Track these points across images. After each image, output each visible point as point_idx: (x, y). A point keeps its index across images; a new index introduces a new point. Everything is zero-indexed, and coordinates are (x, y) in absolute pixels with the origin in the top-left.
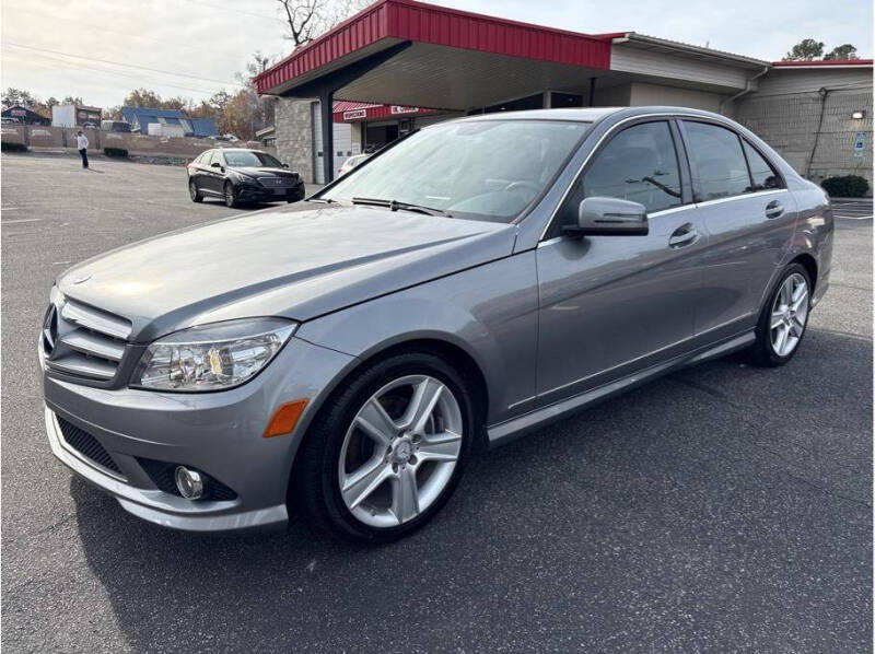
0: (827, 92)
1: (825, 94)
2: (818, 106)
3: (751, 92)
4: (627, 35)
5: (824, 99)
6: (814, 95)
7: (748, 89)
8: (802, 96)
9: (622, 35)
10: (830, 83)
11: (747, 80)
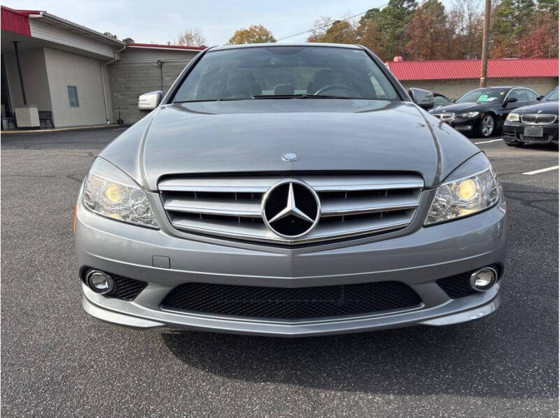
0: (162, 63)
1: (161, 64)
2: (159, 70)
3: (118, 61)
4: (41, 13)
5: (161, 67)
6: (155, 64)
7: (116, 58)
8: (149, 65)
9: (37, 13)
10: (163, 58)
11: (114, 53)
